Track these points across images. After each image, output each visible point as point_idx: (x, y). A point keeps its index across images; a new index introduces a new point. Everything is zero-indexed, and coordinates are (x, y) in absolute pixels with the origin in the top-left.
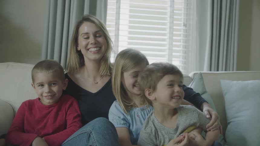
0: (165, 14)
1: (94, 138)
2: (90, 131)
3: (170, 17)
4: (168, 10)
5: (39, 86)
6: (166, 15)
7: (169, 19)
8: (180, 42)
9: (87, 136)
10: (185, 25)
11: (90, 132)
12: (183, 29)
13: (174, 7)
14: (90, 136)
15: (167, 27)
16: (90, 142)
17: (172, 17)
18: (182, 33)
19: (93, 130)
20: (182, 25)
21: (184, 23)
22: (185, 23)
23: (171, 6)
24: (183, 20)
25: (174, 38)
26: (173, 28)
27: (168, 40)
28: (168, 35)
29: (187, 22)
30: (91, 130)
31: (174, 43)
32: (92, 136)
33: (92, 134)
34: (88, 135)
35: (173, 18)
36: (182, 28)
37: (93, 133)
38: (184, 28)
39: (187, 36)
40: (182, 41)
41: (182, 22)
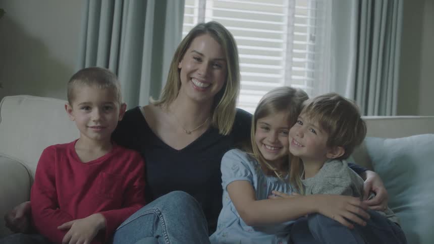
0: (279, 19)
1: (165, 224)
2: (159, 211)
3: (289, 25)
4: (285, 14)
5: (83, 108)
6: (282, 21)
7: (286, 28)
8: (304, 67)
9: (154, 219)
10: (312, 39)
11: (159, 213)
12: (310, 46)
13: (294, 8)
14: (158, 219)
15: (283, 41)
16: (158, 229)
17: (291, 26)
18: (307, 51)
19: (163, 209)
20: (308, 38)
21: (311, 36)
22: (313, 35)
23: (290, 7)
24: (308, 30)
25: (295, 59)
26: (293, 44)
27: (284, 63)
28: (284, 54)
29: (315, 33)
30: (159, 209)
31: (294, 68)
32: (161, 219)
33: (162, 216)
34: (156, 217)
35: (293, 26)
36: (308, 42)
37: (162, 214)
38: (311, 43)
39: (315, 56)
40: (307, 64)
41: (308, 34)
